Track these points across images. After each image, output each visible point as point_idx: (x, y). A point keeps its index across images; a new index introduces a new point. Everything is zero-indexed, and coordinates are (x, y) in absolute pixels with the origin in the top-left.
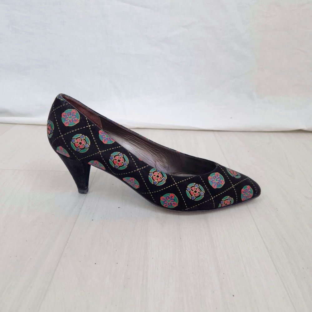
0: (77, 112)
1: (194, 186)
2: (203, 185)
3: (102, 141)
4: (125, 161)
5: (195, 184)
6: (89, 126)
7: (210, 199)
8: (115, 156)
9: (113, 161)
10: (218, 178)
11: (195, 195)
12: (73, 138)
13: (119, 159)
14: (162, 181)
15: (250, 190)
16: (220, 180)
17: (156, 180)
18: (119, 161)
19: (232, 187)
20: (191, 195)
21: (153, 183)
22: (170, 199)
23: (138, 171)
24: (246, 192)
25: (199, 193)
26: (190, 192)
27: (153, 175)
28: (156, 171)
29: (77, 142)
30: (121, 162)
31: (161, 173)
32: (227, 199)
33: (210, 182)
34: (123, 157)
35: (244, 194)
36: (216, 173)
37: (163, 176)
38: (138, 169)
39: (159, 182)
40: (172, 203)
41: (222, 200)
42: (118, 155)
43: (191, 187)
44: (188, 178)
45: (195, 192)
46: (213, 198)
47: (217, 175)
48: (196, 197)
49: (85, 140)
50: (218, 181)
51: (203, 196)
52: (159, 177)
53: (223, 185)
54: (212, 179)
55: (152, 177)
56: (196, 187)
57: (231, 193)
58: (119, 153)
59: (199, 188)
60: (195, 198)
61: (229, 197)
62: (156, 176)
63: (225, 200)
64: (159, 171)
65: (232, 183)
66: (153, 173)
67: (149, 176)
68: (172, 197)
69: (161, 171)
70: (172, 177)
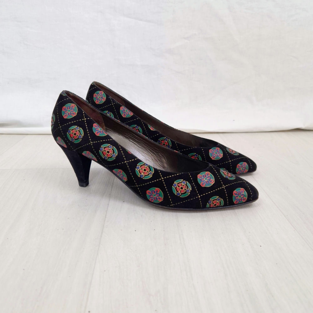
0: (76, 106)
1: (181, 183)
2: (191, 183)
3: (95, 133)
4: (114, 152)
5: (182, 180)
6: (85, 119)
7: (197, 197)
8: (105, 148)
9: (103, 152)
10: (208, 177)
11: (181, 191)
12: (69, 129)
13: (109, 151)
14: (148, 175)
15: (243, 193)
16: (210, 179)
17: (143, 174)
18: (108, 152)
19: (223, 187)
20: (177, 191)
21: (139, 176)
22: (156, 193)
23: (126, 163)
24: (239, 195)
25: (185, 189)
26: (176, 188)
27: (140, 168)
28: (144, 165)
29: (73, 133)
30: (110, 153)
31: (149, 167)
32: (216, 200)
33: (199, 180)
34: (113, 149)
35: (236, 197)
36: (206, 172)
37: (150, 170)
38: (126, 162)
39: (145, 176)
40: (158, 197)
41: (210, 199)
42: (108, 147)
43: (178, 184)
44: (176, 174)
45: (182, 188)
46: (199, 196)
47: (208, 175)
48: (182, 194)
49: (79, 131)
50: (208, 179)
51: (189, 193)
52: (146, 171)
53: (212, 184)
54: (202, 177)
55: (139, 171)
56: (183, 184)
57: (221, 194)
58: (109, 145)
59: (186, 185)
60: (181, 194)
61: (218, 197)
62: (143, 170)
63: (213, 201)
64: (147, 165)
65: (223, 184)
66: (141, 166)
67: (136, 169)
68: (157, 191)
69: (149, 165)
70: (159, 172)
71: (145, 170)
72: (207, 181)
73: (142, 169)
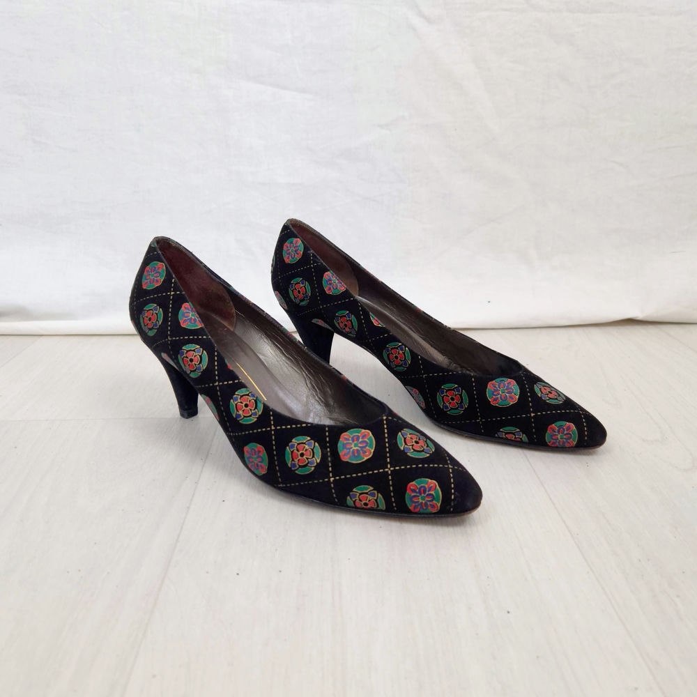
0: (164, 268)
1: (305, 443)
2: (323, 447)
3: (180, 321)
4: (201, 362)
5: (309, 438)
6: (172, 293)
7: (326, 480)
8: (187, 351)
9: (183, 359)
10: (361, 443)
11: (299, 460)
12: (144, 309)
13: (193, 358)
14: (250, 416)
15: (433, 492)
16: (365, 447)
17: (240, 412)
18: (191, 360)
19: (387, 470)
20: (293, 460)
21: (234, 416)
22: (257, 455)
23: (217, 386)
24: (421, 494)
25: (307, 459)
26: (292, 452)
27: (239, 401)
28: (248, 395)
29: (147, 317)
30: (194, 363)
31: (256, 401)
32: (367, 493)
33: (340, 445)
34: (201, 356)
35: (414, 496)
36: (363, 431)
37: (256, 408)
38: (217, 384)
39: (245, 417)
40: (259, 464)
41: (354, 490)
42: (194, 351)
43: (298, 444)
44: (301, 424)
45: (302, 455)
46: (332, 479)
47: (364, 437)
48: (300, 466)
49: (157, 314)
50: (360, 447)
51: (313, 468)
52: (248, 408)
53: (366, 458)
54: (349, 440)
55: (236, 405)
56: (306, 446)
57: (379, 483)
58: (198, 347)
59: (313, 450)
60: (298, 466)
61: (371, 488)
62: (243, 405)
63: (361, 494)
64: (253, 396)
65: (390, 463)
66: (242, 396)
67: (232, 401)
68: (259, 452)
69: (257, 398)
70: (271, 413)
71: (246, 406)
72: (357, 450)
73: (241, 403)
